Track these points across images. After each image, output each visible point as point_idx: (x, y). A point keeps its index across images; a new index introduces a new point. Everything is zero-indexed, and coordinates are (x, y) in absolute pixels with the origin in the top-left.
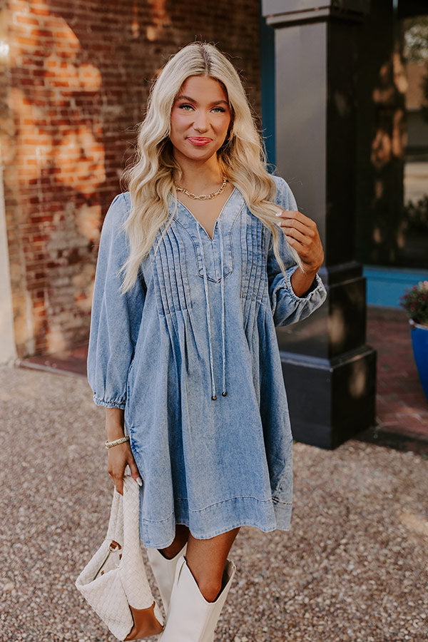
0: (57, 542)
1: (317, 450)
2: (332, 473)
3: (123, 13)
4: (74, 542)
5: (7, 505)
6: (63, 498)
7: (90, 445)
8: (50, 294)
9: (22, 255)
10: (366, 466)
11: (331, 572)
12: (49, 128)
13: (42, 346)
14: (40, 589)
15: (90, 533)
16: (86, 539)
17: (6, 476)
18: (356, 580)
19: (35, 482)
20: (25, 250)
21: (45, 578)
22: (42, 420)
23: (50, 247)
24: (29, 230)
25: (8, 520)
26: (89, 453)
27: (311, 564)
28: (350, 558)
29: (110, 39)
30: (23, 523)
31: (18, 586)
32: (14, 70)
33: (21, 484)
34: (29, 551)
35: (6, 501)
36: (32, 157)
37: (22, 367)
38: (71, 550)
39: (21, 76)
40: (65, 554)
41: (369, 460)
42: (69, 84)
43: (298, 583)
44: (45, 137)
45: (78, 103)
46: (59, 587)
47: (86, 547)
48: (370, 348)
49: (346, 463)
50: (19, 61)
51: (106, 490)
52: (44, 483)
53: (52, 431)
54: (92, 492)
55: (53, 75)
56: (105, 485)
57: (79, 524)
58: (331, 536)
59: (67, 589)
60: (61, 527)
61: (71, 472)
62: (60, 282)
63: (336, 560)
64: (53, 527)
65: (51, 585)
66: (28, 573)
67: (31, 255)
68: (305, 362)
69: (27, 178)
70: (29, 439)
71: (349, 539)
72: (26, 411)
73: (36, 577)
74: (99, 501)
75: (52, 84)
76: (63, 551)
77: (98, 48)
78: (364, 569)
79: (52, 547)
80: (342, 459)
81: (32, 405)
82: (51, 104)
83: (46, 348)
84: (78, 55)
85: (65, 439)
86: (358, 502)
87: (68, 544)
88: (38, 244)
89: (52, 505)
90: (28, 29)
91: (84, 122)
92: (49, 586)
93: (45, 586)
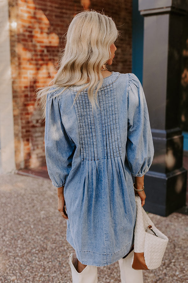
0: (36, 257)
1: (158, 217)
2: (166, 228)
3: (70, 10)
4: (44, 257)
5: (12, 239)
6: (39, 236)
7: (51, 212)
8: (32, 140)
9: (20, 121)
10: (182, 225)
11: (167, 275)
12: (34, 62)
13: (27, 164)
14: (29, 280)
15: (52, 253)
16: (50, 256)
17: (11, 225)
18: (180, 279)
19: (25, 228)
20: (21, 119)
21: (31, 275)
22: (28, 199)
23: (33, 118)
24: (23, 110)
25: (13, 246)
26: (51, 215)
27: (158, 272)
28: (176, 269)
29: (63, 21)
30: (20, 247)
31: (18, 278)
32: (19, 35)
33: (19, 229)
34: (23, 261)
35: (12, 237)
36: (26, 76)
37: (18, 174)
38: (43, 261)
39: (22, 37)
40: (40, 263)
41: (184, 222)
42: (44, 42)
43: (152, 280)
44: (32, 67)
45: (48, 51)
46: (37, 279)
47: (50, 260)
48: (184, 169)
49: (172, 223)
50: (21, 31)
51: (59, 233)
52: (29, 229)
53: (33, 204)
54: (52, 234)
55: (37, 37)
56: (58, 230)
57: (46, 249)
58: (167, 258)
59: (41, 280)
60: (38, 250)
61: (42, 224)
62: (37, 135)
63: (170, 270)
64: (34, 250)
65: (34, 278)
66: (22, 272)
67: (24, 121)
68: (154, 175)
69: (23, 85)
70: (22, 207)
71: (176, 260)
72: (20, 195)
73: (26, 274)
74: (56, 238)
75: (36, 42)
76: (39, 261)
77: (58, 25)
78: (183, 275)
79: (34, 260)
80: (171, 221)
81: (23, 192)
82: (35, 51)
83: (29, 166)
84: (49, 29)
85: (39, 209)
86: (179, 242)
87: (42, 258)
88: (27, 116)
89: (33, 239)
90: (26, 15)
91: (50, 60)
92: (33, 278)
93: (30, 278)
